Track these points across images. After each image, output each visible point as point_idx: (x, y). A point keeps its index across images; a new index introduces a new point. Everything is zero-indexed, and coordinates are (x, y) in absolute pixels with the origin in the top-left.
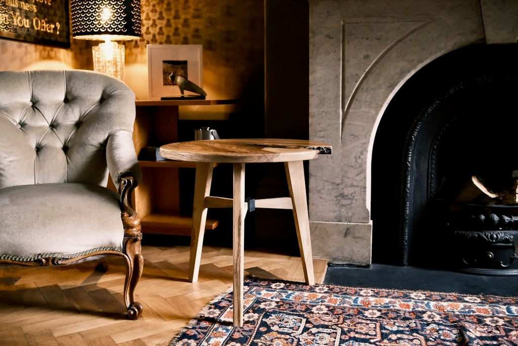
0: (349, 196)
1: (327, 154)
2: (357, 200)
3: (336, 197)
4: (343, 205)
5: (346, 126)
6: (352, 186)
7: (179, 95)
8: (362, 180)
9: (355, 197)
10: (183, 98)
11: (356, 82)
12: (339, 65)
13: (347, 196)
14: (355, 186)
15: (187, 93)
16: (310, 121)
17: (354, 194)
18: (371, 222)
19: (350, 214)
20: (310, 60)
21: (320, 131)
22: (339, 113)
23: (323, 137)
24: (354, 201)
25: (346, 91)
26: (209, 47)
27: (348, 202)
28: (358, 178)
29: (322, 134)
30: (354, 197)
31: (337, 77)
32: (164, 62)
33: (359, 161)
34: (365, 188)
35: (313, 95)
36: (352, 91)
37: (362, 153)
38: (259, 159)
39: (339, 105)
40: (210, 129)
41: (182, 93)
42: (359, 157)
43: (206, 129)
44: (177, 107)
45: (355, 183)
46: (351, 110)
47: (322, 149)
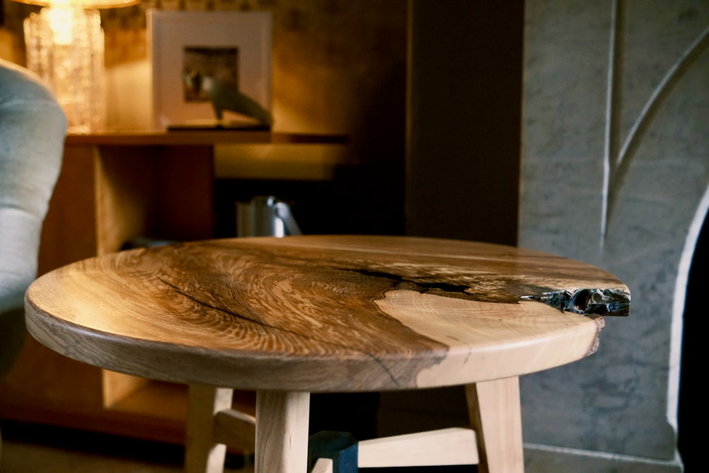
0: (621, 388)
1: (611, 314)
2: (641, 398)
3: (584, 387)
4: (602, 410)
5: (618, 204)
6: (630, 360)
7: (211, 121)
8: (657, 348)
9: (637, 392)
10: (219, 128)
11: (654, 85)
12: (607, 41)
13: (615, 386)
14: (639, 363)
15: (229, 118)
16: (523, 188)
17: (633, 384)
18: (677, 461)
19: (621, 433)
20: (527, 30)
21: (549, 216)
22: (602, 169)
23: (556, 232)
24: (633, 402)
25: (624, 112)
26: (293, 22)
27: (618, 401)
28: (648, 342)
29: (554, 223)
30: (633, 389)
31: (601, 72)
32: (190, 50)
33: (653, 297)
34: (666, 369)
35: (531, 122)
36: (638, 112)
37: (661, 277)
38: (350, 377)
39: (602, 150)
40: (275, 202)
41: (219, 116)
42: (653, 288)
43: (265, 202)
44: (210, 149)
45: (639, 355)
46: (634, 163)
47: (597, 297)
